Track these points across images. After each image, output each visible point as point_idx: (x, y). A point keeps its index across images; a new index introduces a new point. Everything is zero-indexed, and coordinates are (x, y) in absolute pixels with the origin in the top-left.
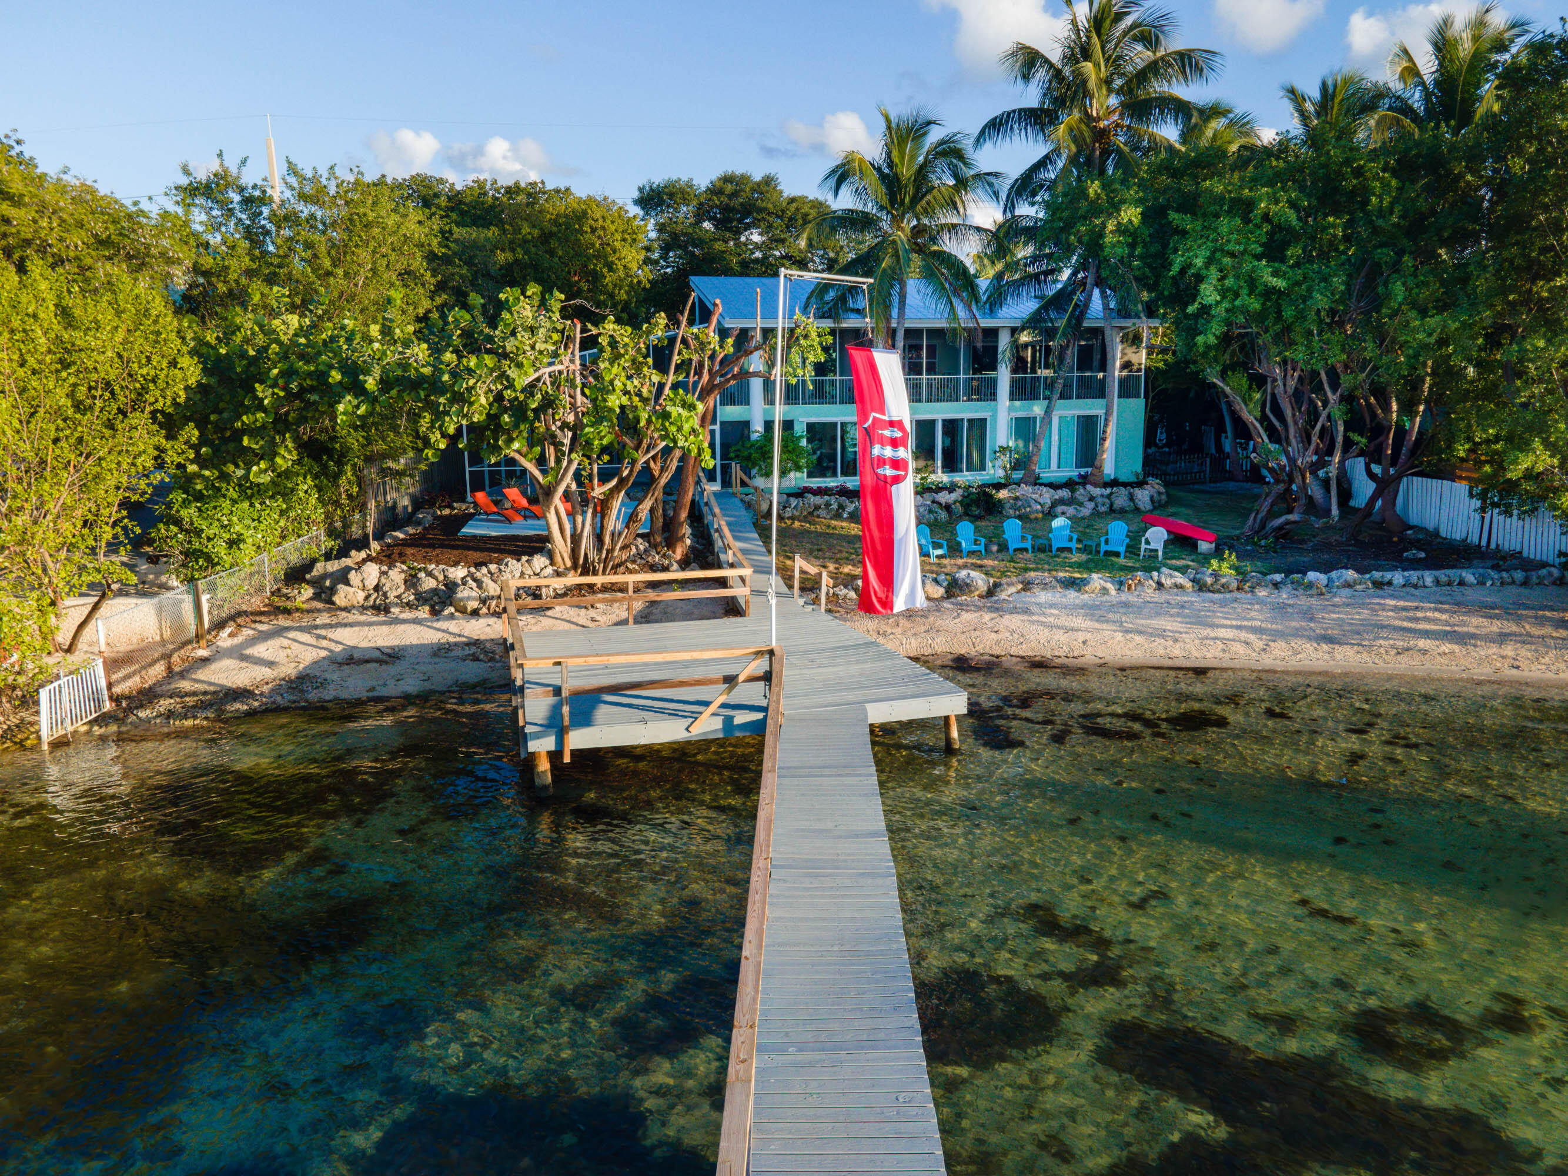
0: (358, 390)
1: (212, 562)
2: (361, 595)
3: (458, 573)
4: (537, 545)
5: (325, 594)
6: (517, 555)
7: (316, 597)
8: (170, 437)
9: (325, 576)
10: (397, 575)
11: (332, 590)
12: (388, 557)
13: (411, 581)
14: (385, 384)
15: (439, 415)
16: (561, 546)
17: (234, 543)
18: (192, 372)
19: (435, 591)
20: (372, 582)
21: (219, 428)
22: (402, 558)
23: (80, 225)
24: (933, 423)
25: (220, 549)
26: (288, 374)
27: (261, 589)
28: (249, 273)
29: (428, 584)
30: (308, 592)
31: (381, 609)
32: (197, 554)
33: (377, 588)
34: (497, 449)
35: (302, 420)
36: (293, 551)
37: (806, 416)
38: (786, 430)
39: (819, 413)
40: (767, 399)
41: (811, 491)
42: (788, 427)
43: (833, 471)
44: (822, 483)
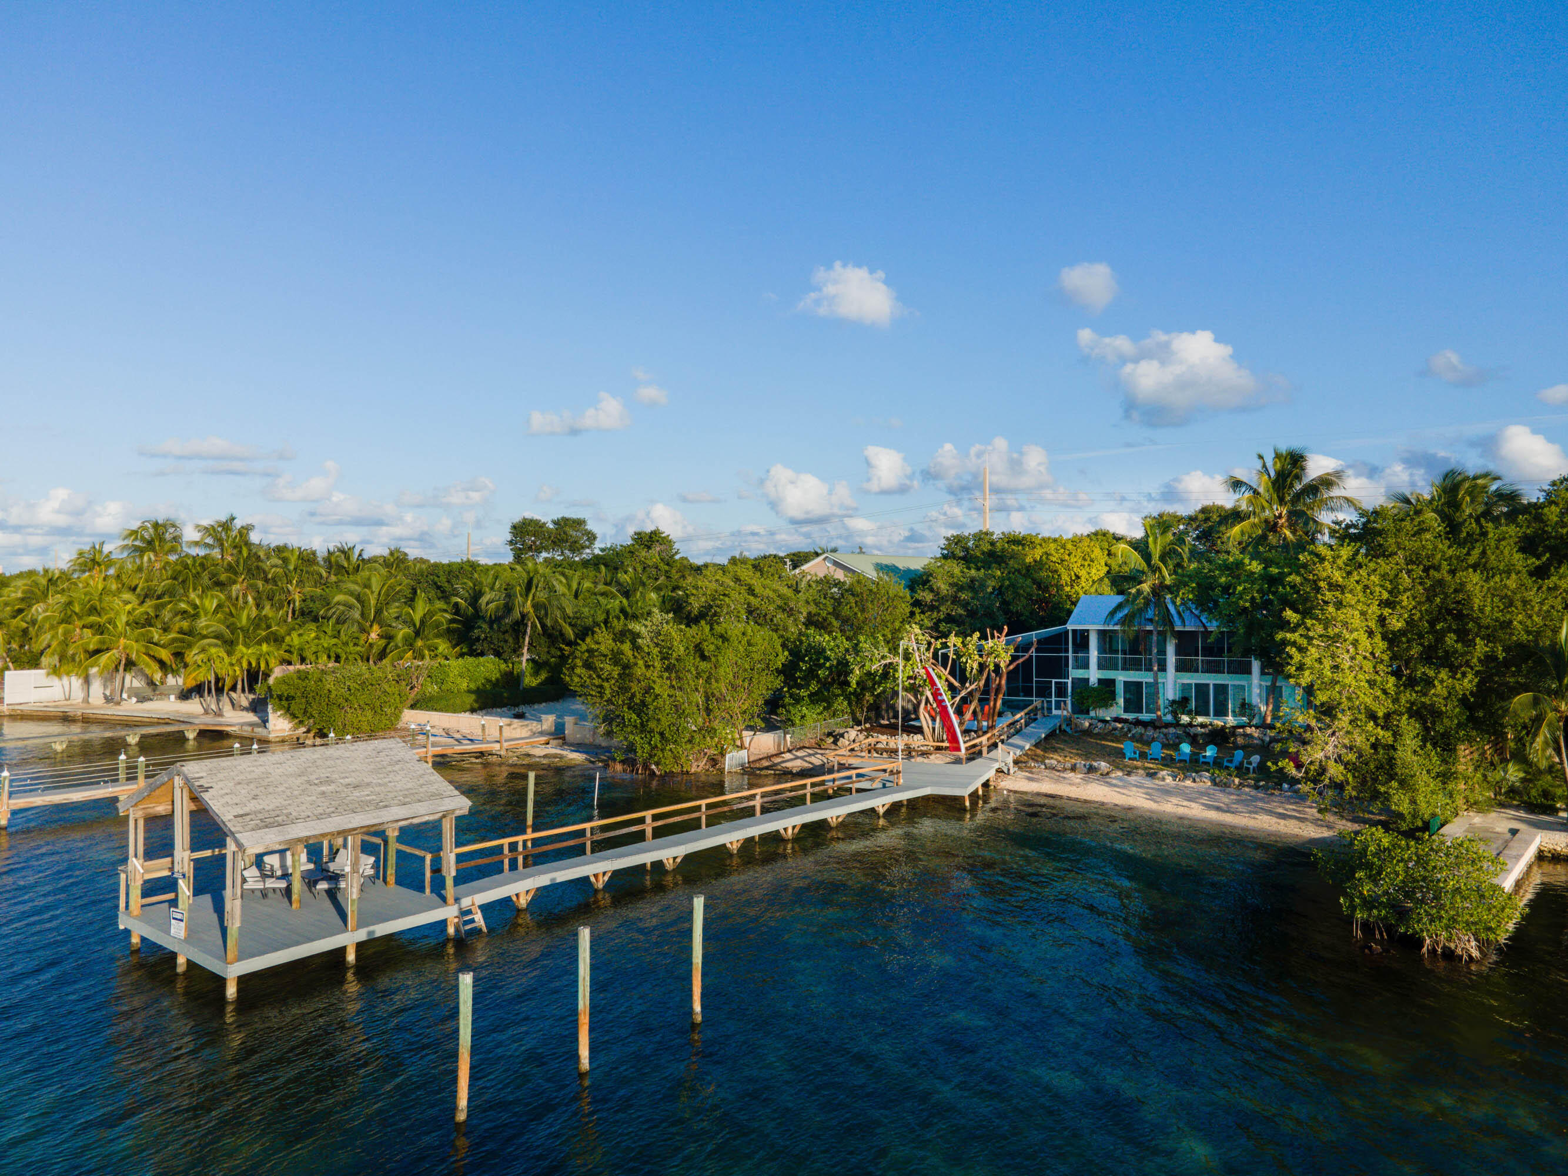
0: (826, 667)
8: (776, 679)
18: (784, 657)
21: (790, 675)
24: (1207, 685)
26: (811, 659)
27: (816, 737)
36: (834, 724)
37: (1121, 677)
38: (1108, 685)
39: (1133, 676)
40: (1100, 667)
41: (1117, 720)
42: (1111, 683)
43: (1140, 710)
44: (1125, 716)
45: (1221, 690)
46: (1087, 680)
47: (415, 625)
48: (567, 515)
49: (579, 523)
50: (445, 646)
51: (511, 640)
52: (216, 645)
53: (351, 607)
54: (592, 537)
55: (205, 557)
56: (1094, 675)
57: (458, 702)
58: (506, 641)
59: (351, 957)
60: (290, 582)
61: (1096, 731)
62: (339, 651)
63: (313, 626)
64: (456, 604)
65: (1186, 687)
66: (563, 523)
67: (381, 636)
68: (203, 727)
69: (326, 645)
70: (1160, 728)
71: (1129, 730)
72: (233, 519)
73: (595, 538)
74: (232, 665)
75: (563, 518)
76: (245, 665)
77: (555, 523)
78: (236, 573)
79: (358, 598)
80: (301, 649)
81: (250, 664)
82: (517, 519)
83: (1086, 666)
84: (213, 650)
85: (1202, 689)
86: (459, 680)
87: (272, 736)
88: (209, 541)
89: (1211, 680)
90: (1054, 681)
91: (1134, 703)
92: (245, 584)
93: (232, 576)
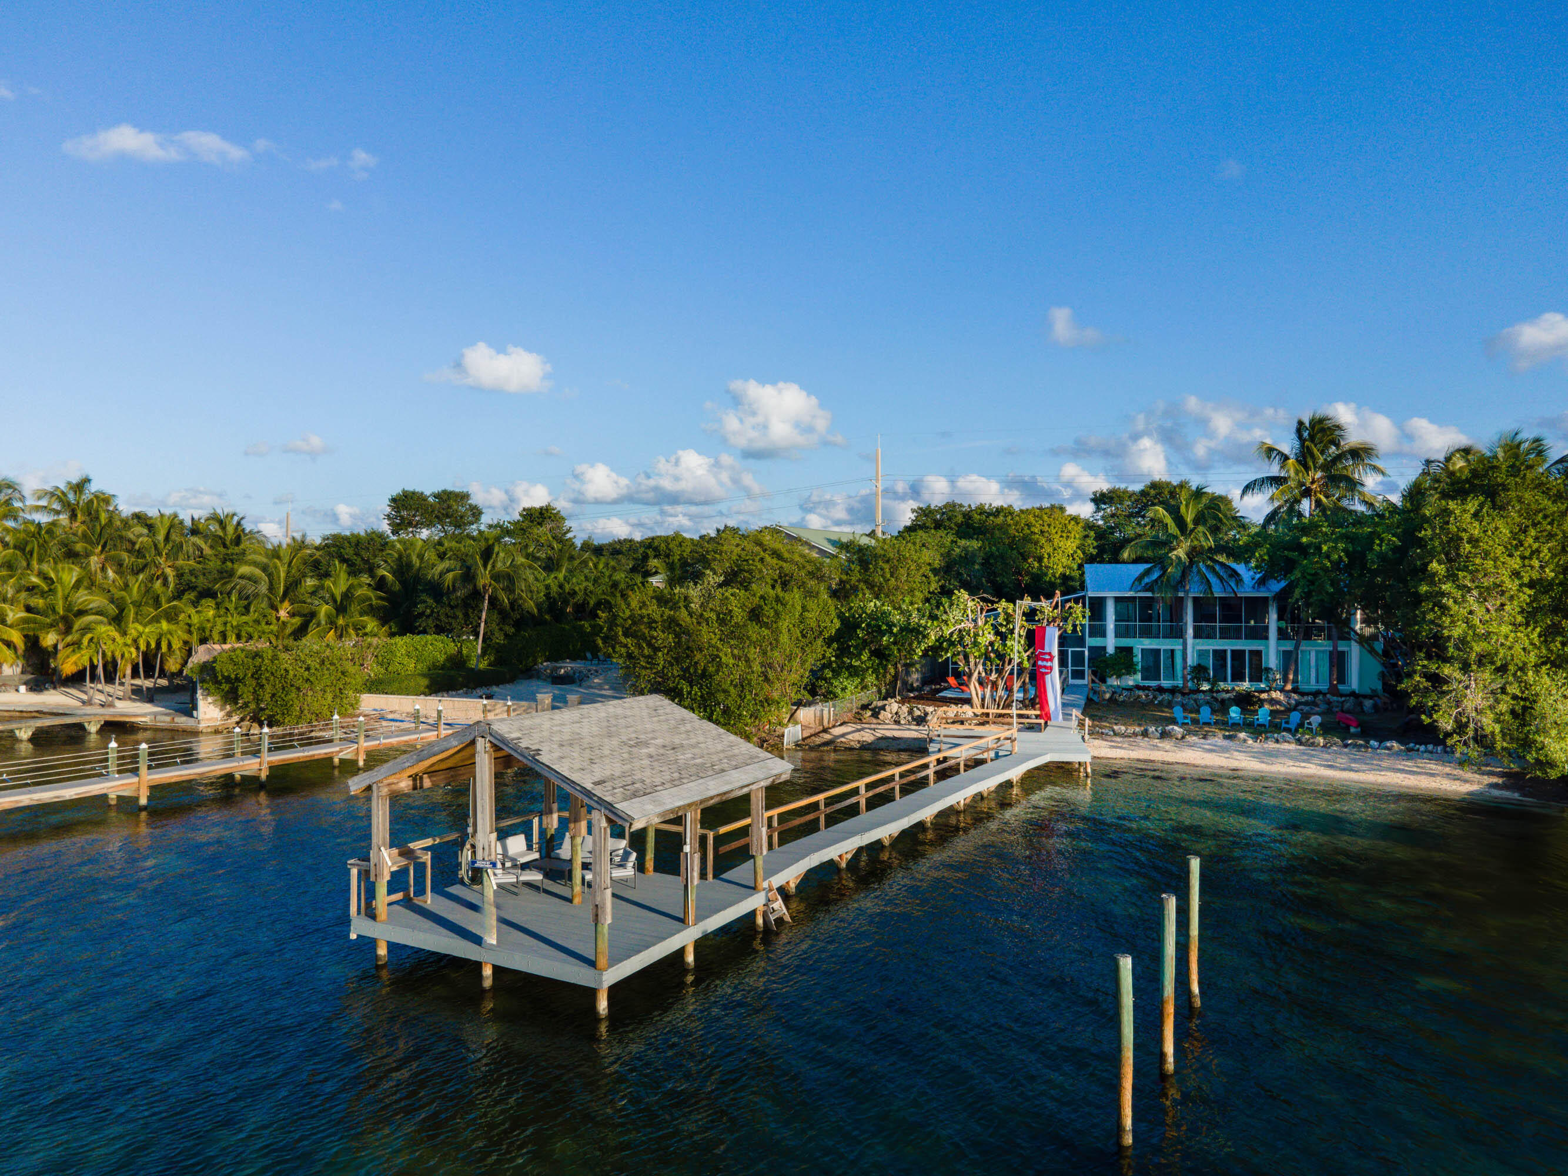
0: (891, 632)
1: (836, 696)
2: (890, 716)
3: (930, 709)
4: (968, 701)
5: (875, 714)
6: (956, 704)
7: (872, 715)
8: (829, 647)
9: (876, 707)
10: (905, 709)
11: (879, 713)
12: (902, 702)
13: (911, 712)
14: (902, 630)
15: (919, 643)
16: (976, 701)
17: (844, 689)
18: (837, 624)
19: (919, 716)
20: (894, 711)
21: (842, 643)
22: (909, 702)
23: (804, 567)
24: (1225, 651)
25: (839, 691)
26: (868, 625)
27: (851, 711)
28: (859, 581)
29: (917, 713)
30: (869, 713)
31: (897, 722)
32: (831, 692)
33: (896, 713)
34: (942, 656)
35: (872, 642)
36: (864, 697)
37: (1140, 645)
38: (1126, 652)
39: (1148, 644)
40: (1118, 635)
41: (1138, 687)
42: (1129, 650)
43: (1157, 677)
44: (1147, 683)
45: (1238, 655)
46: (1104, 648)
47: (335, 601)
48: (450, 488)
49: (464, 497)
50: (373, 624)
51: (461, 616)
52: (101, 622)
53: (255, 581)
54: (476, 513)
55: (54, 524)
56: (1111, 643)
57: (412, 684)
58: (455, 617)
59: (690, 958)
60: (160, 554)
61: (1121, 698)
62: (250, 630)
63: (211, 602)
64: (383, 577)
65: (1202, 654)
66: (445, 497)
67: (292, 615)
68: (108, 718)
69: (235, 623)
70: (1188, 694)
71: (1155, 697)
72: (87, 480)
73: (480, 513)
74: (126, 645)
75: (444, 492)
76: (143, 647)
77: (436, 496)
78: (91, 543)
79: (264, 569)
80: (202, 629)
81: (148, 644)
82: (396, 491)
83: (1103, 634)
84: (102, 629)
85: (1220, 655)
86: (406, 661)
87: (202, 726)
88: (56, 506)
89: (1229, 645)
90: (1070, 650)
91: (1151, 670)
92: (103, 556)
93: (89, 547)
